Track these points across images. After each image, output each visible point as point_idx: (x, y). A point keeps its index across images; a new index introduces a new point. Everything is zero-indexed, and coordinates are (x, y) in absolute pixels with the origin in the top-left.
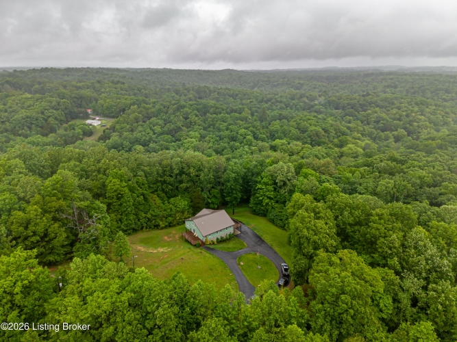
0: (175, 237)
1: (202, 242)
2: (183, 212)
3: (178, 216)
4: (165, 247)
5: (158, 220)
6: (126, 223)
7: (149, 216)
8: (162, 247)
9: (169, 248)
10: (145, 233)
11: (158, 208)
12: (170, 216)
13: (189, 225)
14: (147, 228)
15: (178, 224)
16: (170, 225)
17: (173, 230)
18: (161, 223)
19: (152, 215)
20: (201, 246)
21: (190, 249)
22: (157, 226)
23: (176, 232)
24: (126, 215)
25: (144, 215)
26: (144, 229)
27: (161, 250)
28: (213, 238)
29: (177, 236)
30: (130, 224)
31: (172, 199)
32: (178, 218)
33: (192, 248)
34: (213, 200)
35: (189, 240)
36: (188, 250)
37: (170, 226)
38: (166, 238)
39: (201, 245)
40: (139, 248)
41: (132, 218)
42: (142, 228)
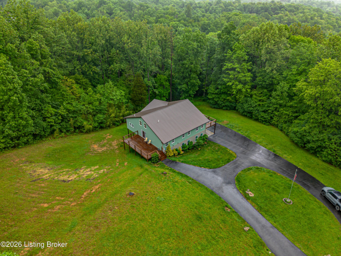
0: (111, 145)
1: (161, 153)
2: (119, 107)
3: (113, 112)
4: (94, 165)
5: (80, 119)
6: (13, 123)
7: (62, 111)
8: (89, 166)
9: (101, 167)
10: (59, 141)
11: (78, 99)
12: (100, 111)
13: (133, 125)
14: (61, 131)
15: (114, 124)
16: (101, 126)
17: (107, 134)
18: (85, 123)
19: (68, 110)
20: (160, 160)
21: (141, 166)
22: (79, 129)
23: (112, 136)
24: (12, 109)
25: (52, 110)
26: (56, 134)
27: (85, 172)
28: (177, 145)
29: (115, 143)
30: (24, 126)
31: (99, 87)
32: (113, 115)
33: (146, 166)
34: (160, 90)
35: (138, 150)
36: (140, 171)
37: (102, 128)
38: (96, 146)
39: (161, 158)
40: (40, 171)
41: (25, 115)
42: (52, 132)
